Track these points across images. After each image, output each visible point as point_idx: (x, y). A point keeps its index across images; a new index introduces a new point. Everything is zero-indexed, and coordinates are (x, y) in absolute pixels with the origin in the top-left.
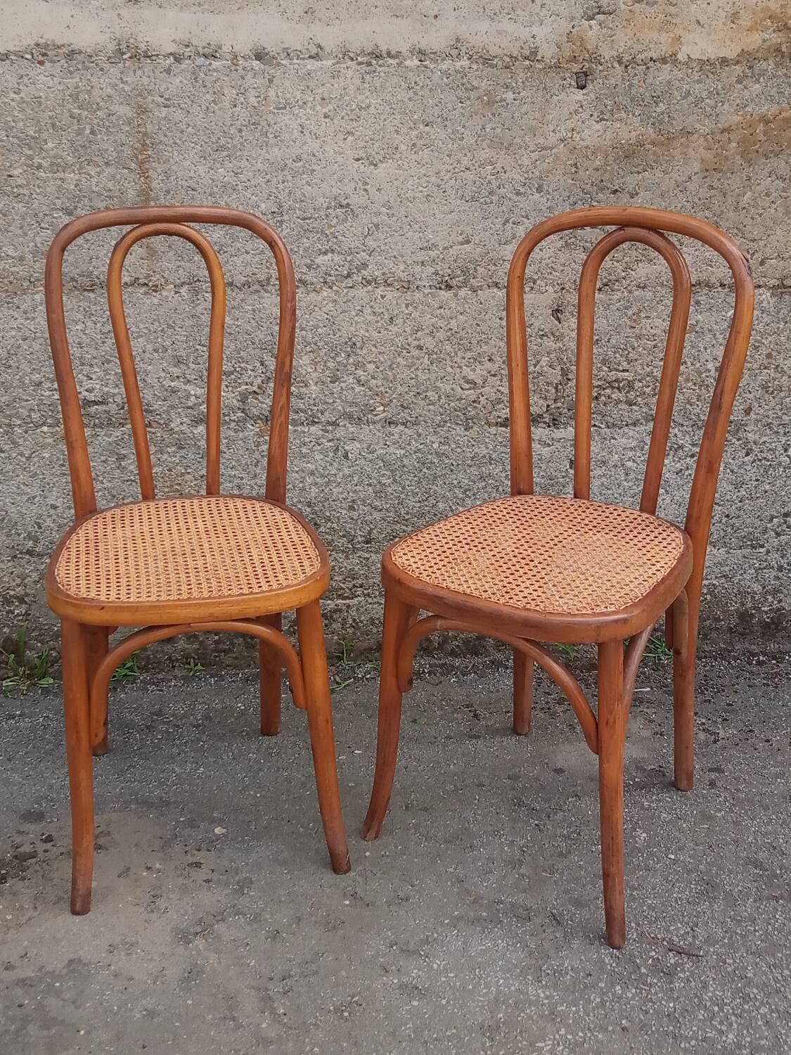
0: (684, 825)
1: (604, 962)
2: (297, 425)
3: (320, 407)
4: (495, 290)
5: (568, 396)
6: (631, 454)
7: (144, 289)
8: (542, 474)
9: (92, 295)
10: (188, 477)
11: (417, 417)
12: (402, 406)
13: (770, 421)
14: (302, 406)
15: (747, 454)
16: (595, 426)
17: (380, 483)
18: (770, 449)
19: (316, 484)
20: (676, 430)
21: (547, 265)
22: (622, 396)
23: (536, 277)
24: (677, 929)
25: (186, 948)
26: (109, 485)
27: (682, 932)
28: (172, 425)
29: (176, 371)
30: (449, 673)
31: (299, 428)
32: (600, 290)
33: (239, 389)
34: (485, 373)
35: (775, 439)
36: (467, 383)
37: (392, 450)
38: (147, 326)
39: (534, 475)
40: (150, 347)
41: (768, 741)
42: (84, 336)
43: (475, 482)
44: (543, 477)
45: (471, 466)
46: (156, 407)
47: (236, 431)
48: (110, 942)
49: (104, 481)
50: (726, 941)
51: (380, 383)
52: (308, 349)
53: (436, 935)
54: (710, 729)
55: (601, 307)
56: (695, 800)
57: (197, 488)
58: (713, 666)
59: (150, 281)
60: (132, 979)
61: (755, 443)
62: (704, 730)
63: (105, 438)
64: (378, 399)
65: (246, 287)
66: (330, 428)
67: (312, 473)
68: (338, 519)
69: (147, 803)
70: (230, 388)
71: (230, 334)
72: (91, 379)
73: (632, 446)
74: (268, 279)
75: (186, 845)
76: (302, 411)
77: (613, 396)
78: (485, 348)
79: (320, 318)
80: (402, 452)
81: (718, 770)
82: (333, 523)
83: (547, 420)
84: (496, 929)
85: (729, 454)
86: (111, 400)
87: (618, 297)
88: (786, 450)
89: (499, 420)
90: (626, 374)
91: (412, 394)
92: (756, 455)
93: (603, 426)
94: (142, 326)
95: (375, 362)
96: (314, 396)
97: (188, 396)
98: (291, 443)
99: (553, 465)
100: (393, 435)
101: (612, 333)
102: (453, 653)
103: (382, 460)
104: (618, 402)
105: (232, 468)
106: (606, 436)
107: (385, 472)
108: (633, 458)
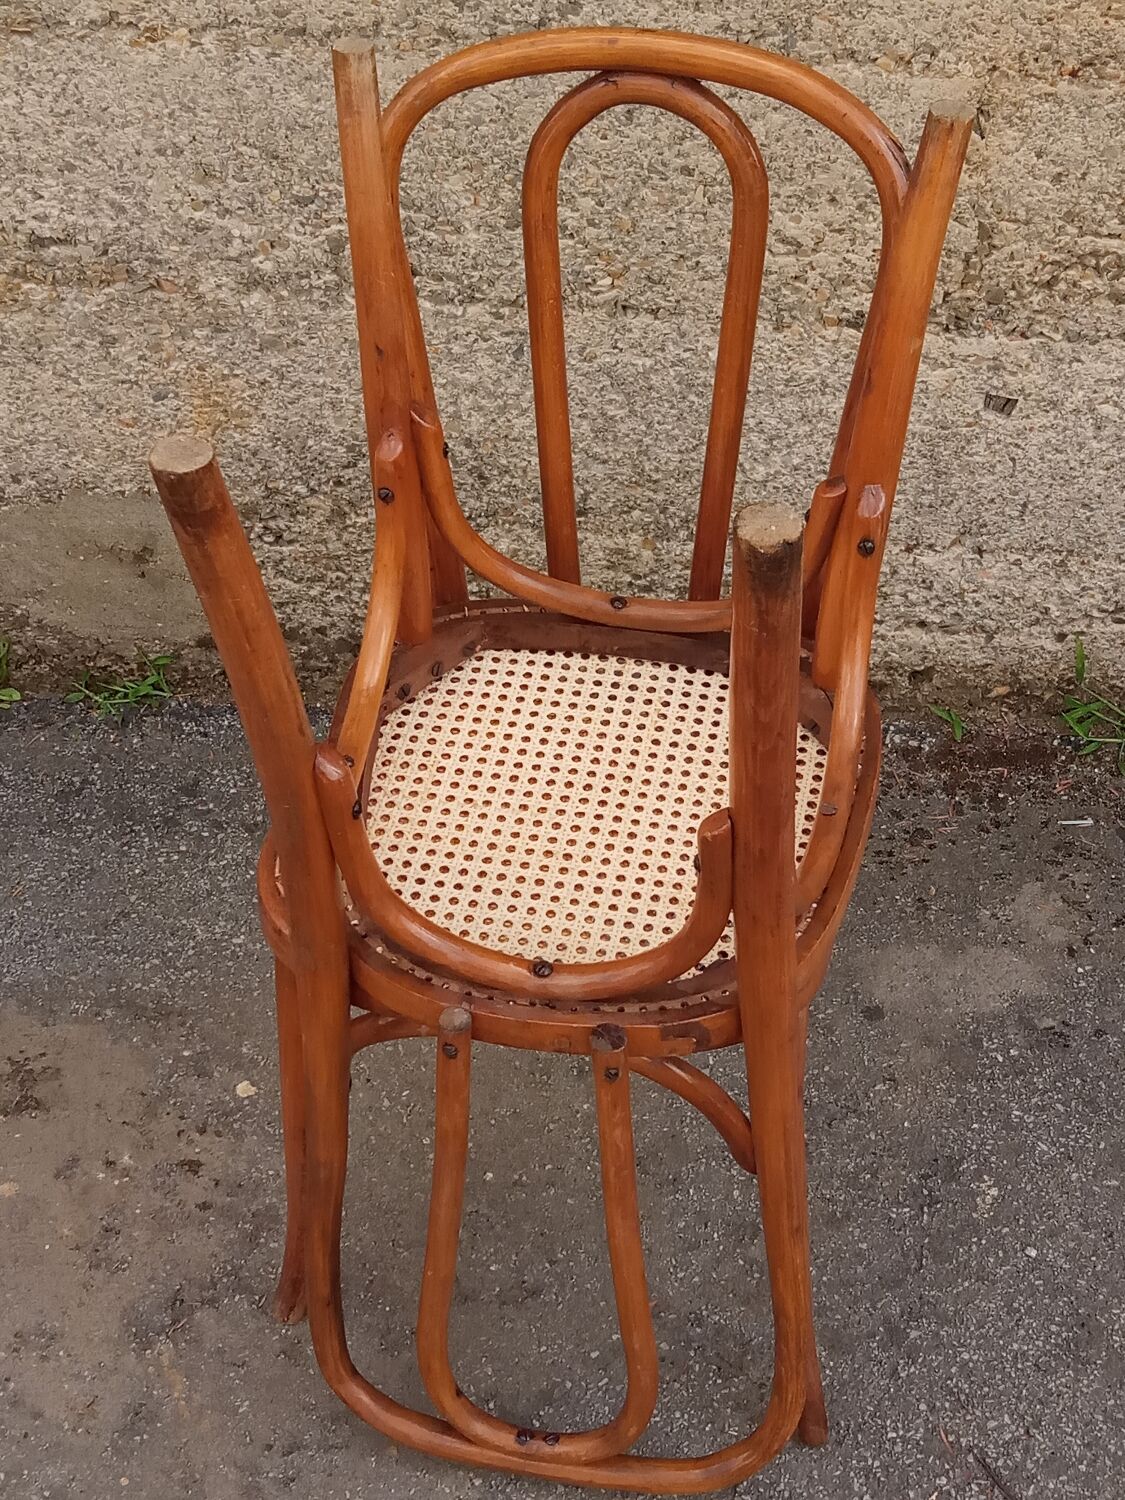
1: (850, 1487)
2: (442, 303)
3: (485, 273)
4: (850, 65)
5: (991, 278)
6: (1110, 391)
7: (128, 35)
8: (926, 416)
9: (28, 42)
10: (234, 382)
11: (678, 302)
12: (649, 278)
14: (450, 269)
16: (1041, 335)
17: (604, 414)
19: (481, 408)
21: (963, 19)
22: (1101, 284)
23: (936, 43)
24: (1001, 1428)
25: (140, 1357)
26: (91, 386)
27: (1008, 1437)
28: (202, 289)
29: (202, 192)
31: (446, 308)
32: (1074, 74)
33: (326, 231)
34: (819, 226)
36: (783, 241)
37: (626, 357)
38: (140, 104)
39: (911, 418)
40: (148, 145)
42: (21, 119)
43: (790, 425)
44: (927, 423)
45: (782, 396)
46: (166, 255)
47: (324, 306)
48: (18, 1326)
49: (81, 380)
50: (1083, 1468)
51: (605, 235)
52: (460, 162)
53: (569, 1385)
55: (1072, 109)
57: (254, 403)
59: (142, 19)
60: (38, 1415)
63: (76, 304)
64: (601, 264)
65: (333, 37)
66: (506, 311)
67: (473, 389)
68: (525, 471)
69: (132, 1008)
70: (309, 229)
71: (305, 127)
72: (41, 197)
73: (1114, 376)
74: (377, 24)
75: (182, 1118)
76: (450, 277)
77: (1084, 283)
78: (822, 177)
79: (485, 105)
80: (649, 362)
82: (513, 477)
83: (944, 320)
84: (677, 1385)
86: (83, 239)
87: (1111, 92)
89: (845, 315)
90: (1115, 242)
91: (669, 257)
93: (1058, 337)
94: (130, 104)
95: (595, 194)
96: (473, 251)
97: (228, 240)
98: (431, 334)
99: (949, 402)
100: (630, 331)
101: (1092, 162)
103: (608, 374)
104: (1094, 294)
105: (318, 372)
106: (1062, 356)
107: (614, 397)
108: (1115, 398)
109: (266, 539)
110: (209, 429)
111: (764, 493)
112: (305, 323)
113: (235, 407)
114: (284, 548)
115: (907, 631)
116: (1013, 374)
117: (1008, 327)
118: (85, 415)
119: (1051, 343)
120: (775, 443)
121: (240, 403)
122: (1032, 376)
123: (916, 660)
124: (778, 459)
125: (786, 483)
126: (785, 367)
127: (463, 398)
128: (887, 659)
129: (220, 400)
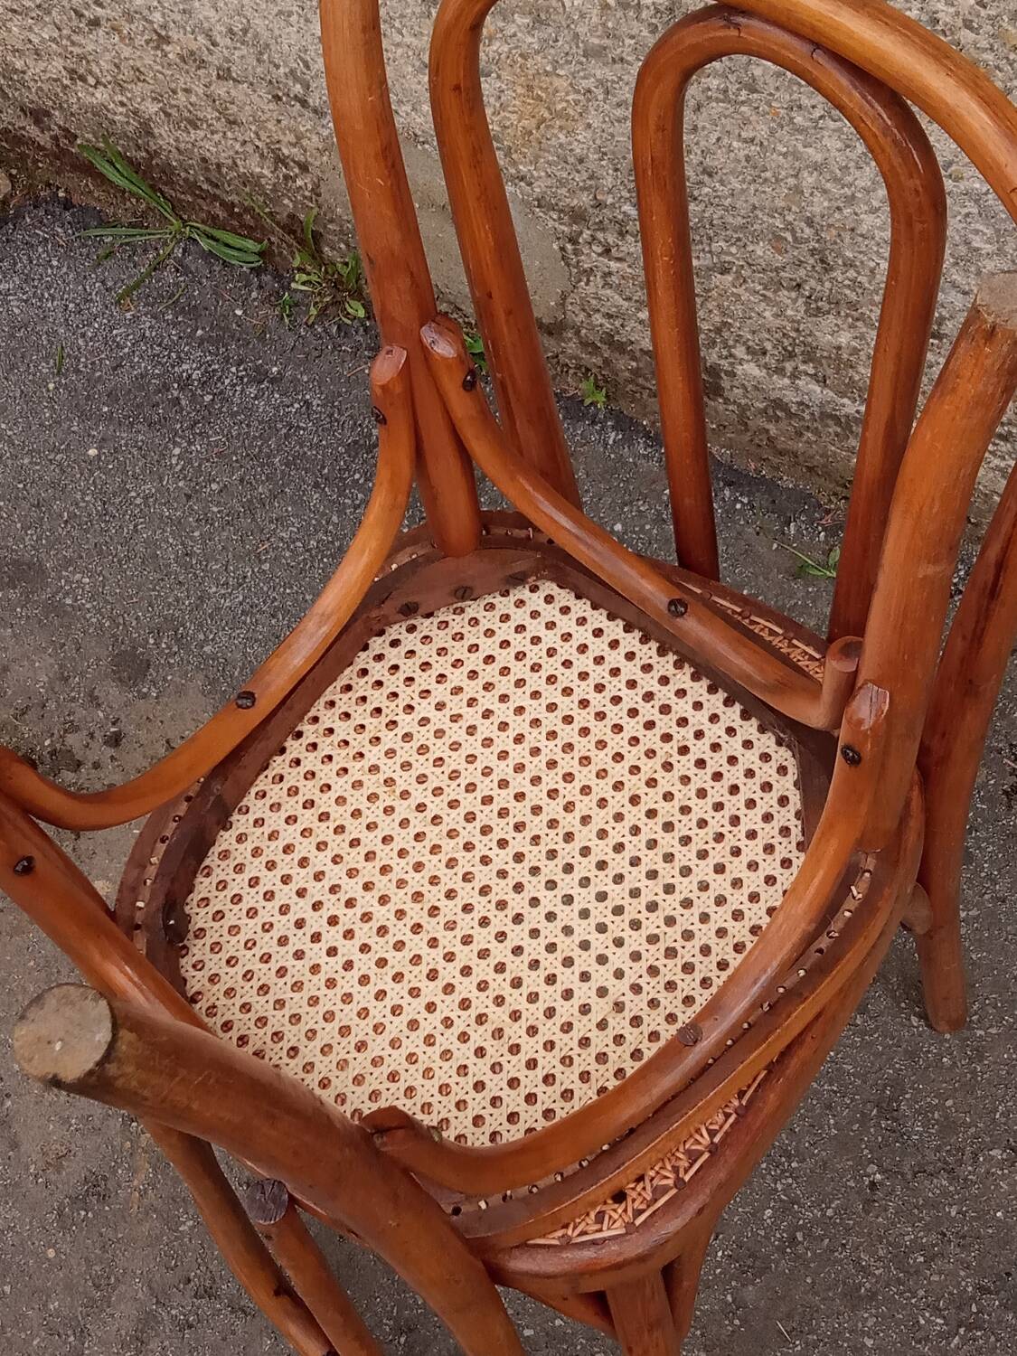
10: (557, 81)
19: (825, 192)
51: (984, 44)
57: (579, 109)
67: (816, 167)
82: (859, 273)
103: (976, 201)
107: (981, 228)
109: (594, 248)
110: (534, 121)
112: (632, 42)
113: (559, 107)
114: (612, 264)
118: (410, 69)
121: (564, 104)
127: (806, 174)
129: (544, 95)
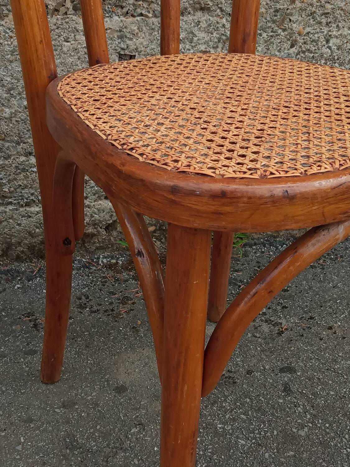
0: (267, 455)
13: (314, 9)
15: (292, 46)
16: (141, 15)
18: (313, 41)
20: (224, 20)
30: (14, 278)
35: (318, 30)
41: (330, 328)
54: (272, 319)
56: (273, 414)
58: (263, 252)
61: (300, 34)
62: (266, 321)
81: (290, 370)
85: (275, 46)
88: (328, 41)
92: (301, 47)
93: (150, 15)
102: (18, 259)
106: (153, 27)
108: (183, 50)
111: (11, 125)
115: (100, 202)
116: (131, 39)
117: (125, 10)
119: (147, 19)
120: (12, 92)
122: (141, 40)
123: (107, 217)
124: (15, 103)
125: (22, 118)
126: (9, 43)
128: (93, 219)
